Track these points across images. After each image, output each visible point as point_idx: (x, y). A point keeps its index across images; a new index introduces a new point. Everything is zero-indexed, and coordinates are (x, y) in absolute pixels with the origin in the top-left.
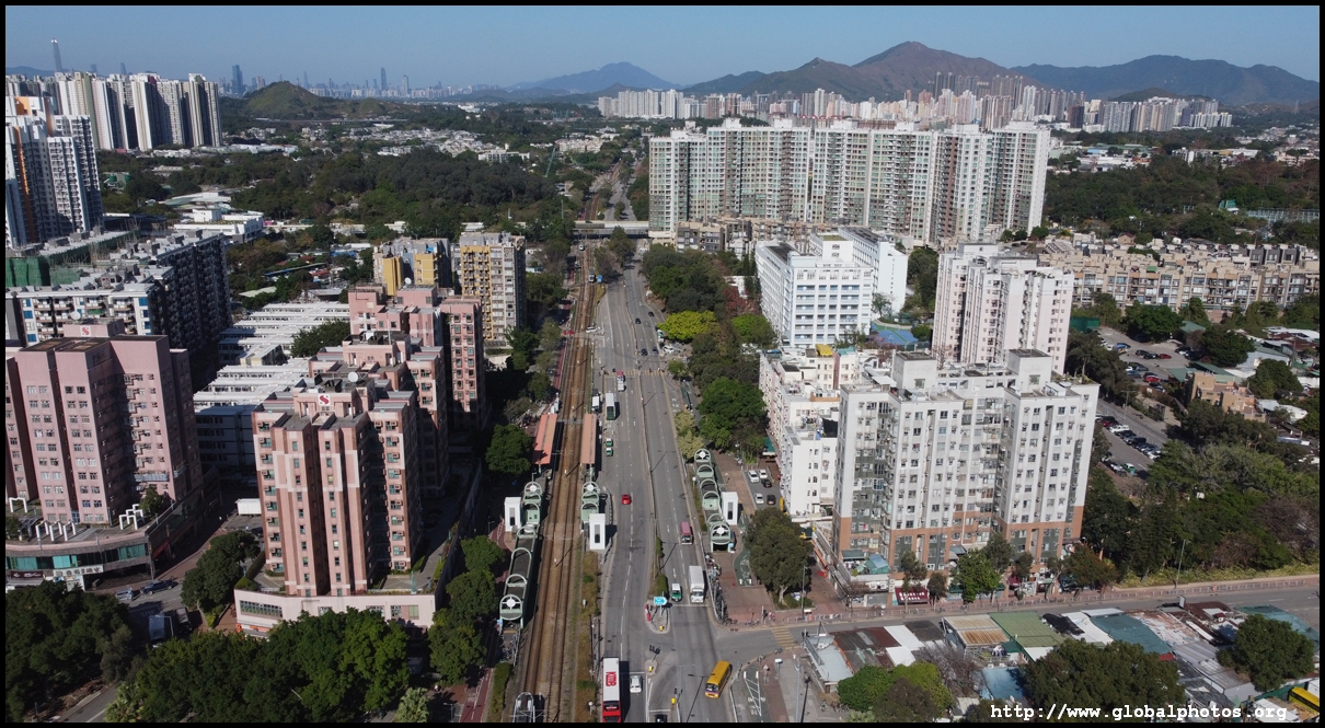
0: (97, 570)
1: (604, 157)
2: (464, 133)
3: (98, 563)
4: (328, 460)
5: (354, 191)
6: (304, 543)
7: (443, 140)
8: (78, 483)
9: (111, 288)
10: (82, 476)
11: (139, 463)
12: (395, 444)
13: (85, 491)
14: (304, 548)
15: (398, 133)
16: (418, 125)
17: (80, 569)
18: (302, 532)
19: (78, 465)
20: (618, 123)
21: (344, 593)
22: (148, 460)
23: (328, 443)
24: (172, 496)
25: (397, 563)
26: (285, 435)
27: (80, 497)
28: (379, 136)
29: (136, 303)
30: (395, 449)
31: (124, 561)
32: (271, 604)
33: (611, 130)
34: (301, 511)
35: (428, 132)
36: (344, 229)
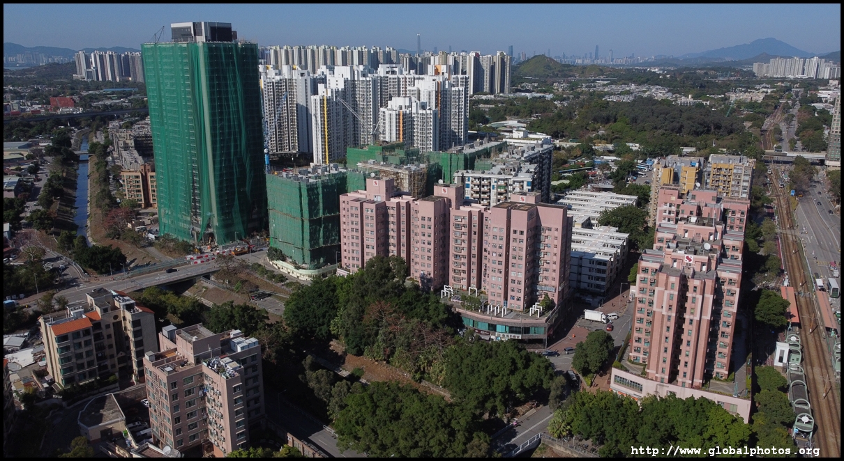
0: (518, 337)
1: (767, 105)
2: (658, 87)
3: (519, 333)
4: (694, 298)
5: (602, 123)
6: (666, 348)
7: (645, 92)
8: (510, 285)
9: (511, 175)
10: (513, 281)
11: (540, 279)
12: (733, 294)
13: (513, 291)
14: (666, 351)
15: (613, 86)
16: (626, 82)
17: (510, 335)
18: (666, 342)
19: (512, 275)
20: (771, 81)
21: (687, 385)
22: (546, 278)
23: (695, 287)
24: (556, 302)
25: (718, 373)
26: (667, 278)
27: (510, 293)
28: (601, 88)
29: (525, 184)
30: (731, 298)
31: (532, 335)
32: (635, 381)
33: (767, 86)
34: (668, 327)
35: (633, 86)
36: (599, 147)
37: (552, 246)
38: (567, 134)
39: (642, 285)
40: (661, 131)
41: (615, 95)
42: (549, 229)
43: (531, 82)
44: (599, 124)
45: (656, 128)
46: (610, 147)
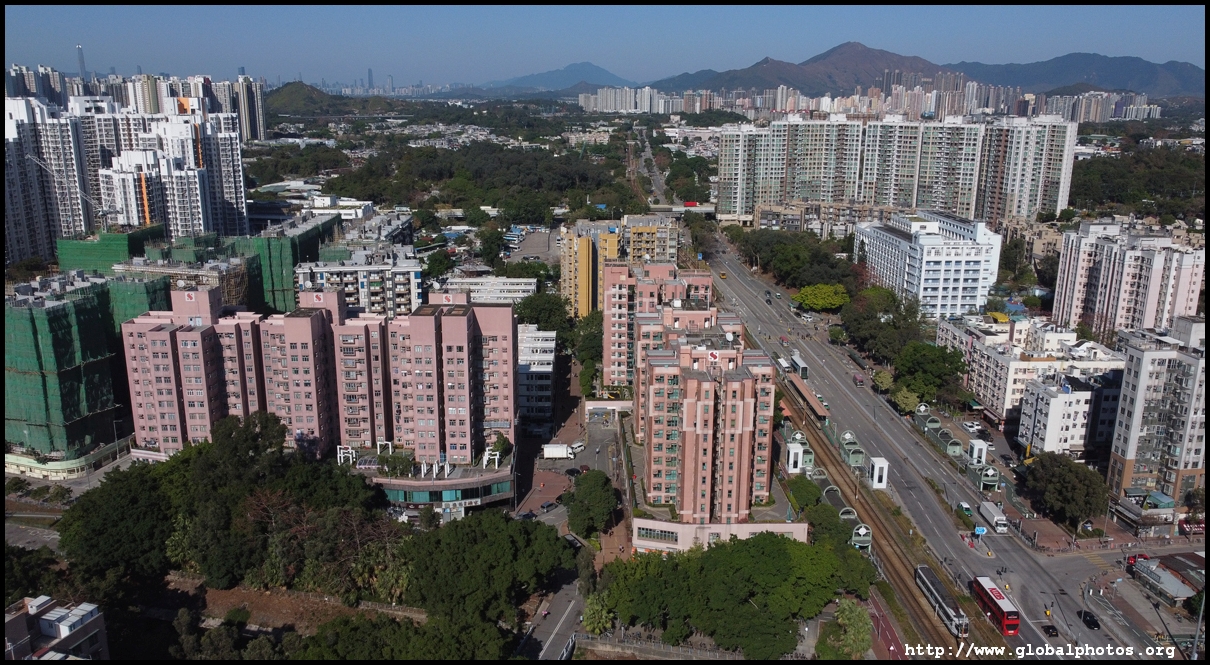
0: (476, 503)
2: (474, 127)
3: (477, 497)
4: (734, 406)
5: (433, 179)
6: (704, 478)
7: (460, 134)
8: (448, 429)
9: (387, 264)
10: (453, 422)
11: (486, 412)
12: (768, 393)
13: (453, 436)
14: (704, 482)
15: (415, 127)
16: (431, 120)
17: (463, 502)
18: (703, 469)
19: (451, 411)
20: (608, 118)
21: (733, 521)
22: (495, 410)
23: (734, 392)
24: (512, 441)
25: (757, 497)
26: (699, 384)
27: (449, 441)
28: (399, 130)
29: (412, 275)
30: (767, 399)
31: (495, 496)
34: (705, 450)
35: (441, 127)
36: (442, 213)
37: (500, 363)
38: (389, 197)
39: (657, 399)
40: (516, 187)
41: (421, 139)
42: (494, 339)
43: (292, 122)
44: (429, 181)
45: (508, 183)
46: (459, 212)
